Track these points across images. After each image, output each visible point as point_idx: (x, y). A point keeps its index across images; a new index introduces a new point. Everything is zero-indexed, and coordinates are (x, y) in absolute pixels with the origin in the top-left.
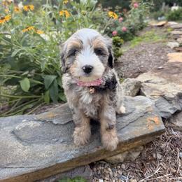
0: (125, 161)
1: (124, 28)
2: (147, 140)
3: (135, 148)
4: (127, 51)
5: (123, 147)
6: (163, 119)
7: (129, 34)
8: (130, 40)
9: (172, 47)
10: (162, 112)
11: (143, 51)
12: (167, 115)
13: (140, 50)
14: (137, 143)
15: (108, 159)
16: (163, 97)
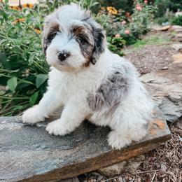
0: (123, 173)
1: (127, 32)
2: (149, 148)
3: (135, 157)
4: (130, 54)
5: (119, 156)
6: (168, 122)
7: (132, 38)
8: (133, 43)
9: (177, 49)
10: (167, 115)
11: (146, 53)
12: (173, 118)
13: (144, 52)
14: (136, 150)
15: (102, 170)
16: (168, 97)
